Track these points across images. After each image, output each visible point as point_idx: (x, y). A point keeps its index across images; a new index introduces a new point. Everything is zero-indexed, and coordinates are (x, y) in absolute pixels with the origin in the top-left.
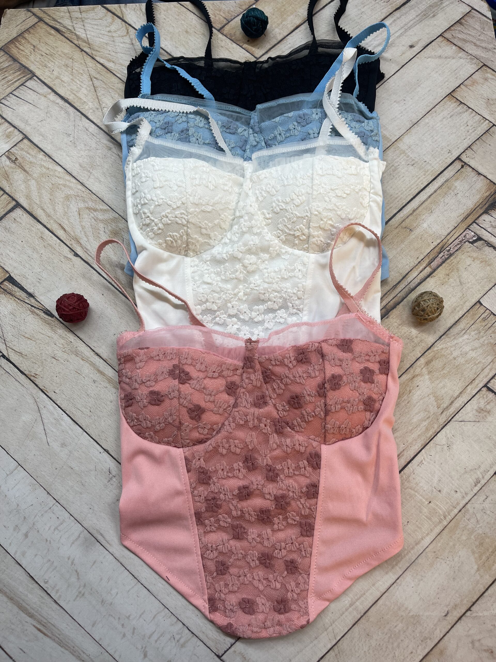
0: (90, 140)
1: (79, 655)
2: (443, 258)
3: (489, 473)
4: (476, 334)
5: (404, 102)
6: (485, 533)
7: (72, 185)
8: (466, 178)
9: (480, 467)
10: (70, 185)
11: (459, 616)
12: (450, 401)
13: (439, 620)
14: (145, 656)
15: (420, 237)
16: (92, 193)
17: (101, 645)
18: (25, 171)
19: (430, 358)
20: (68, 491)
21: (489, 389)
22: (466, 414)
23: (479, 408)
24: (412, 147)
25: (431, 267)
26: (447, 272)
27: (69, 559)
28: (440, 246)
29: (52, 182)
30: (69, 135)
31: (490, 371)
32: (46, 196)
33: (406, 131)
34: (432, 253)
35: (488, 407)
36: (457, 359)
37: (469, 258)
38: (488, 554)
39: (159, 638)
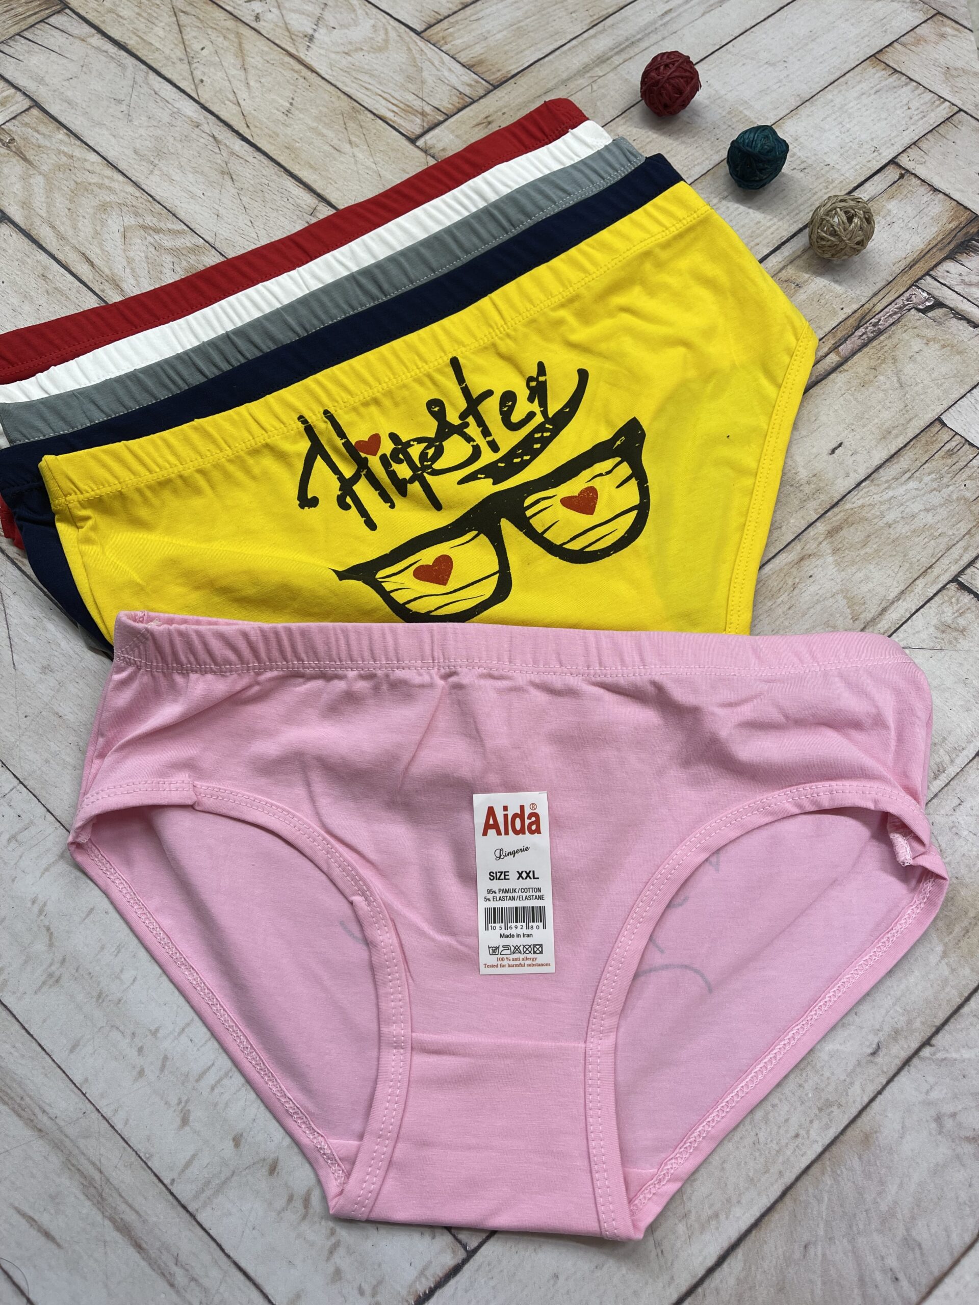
0: (161, 110)
1: (33, 1117)
2: (865, 336)
3: (965, 752)
4: (933, 480)
5: (785, 65)
6: (959, 876)
7: (115, 185)
8: (909, 195)
9: (944, 739)
10: (112, 185)
11: (904, 1055)
12: (880, 609)
13: (859, 1063)
14: (185, 1121)
15: (816, 300)
16: (154, 200)
17: (84, 1095)
18: (25, 159)
19: (838, 523)
20: (47, 761)
21: (963, 587)
22: (914, 634)
23: (943, 624)
24: (801, 140)
25: (838, 354)
26: (873, 363)
27: (34, 903)
28: (857, 315)
29: (76, 179)
30: (120, 102)
31: (964, 551)
32: (60, 203)
33: (788, 111)
34: (841, 328)
35: (962, 622)
36: (894, 526)
37: (917, 339)
38: (966, 923)
39: (219, 1081)
